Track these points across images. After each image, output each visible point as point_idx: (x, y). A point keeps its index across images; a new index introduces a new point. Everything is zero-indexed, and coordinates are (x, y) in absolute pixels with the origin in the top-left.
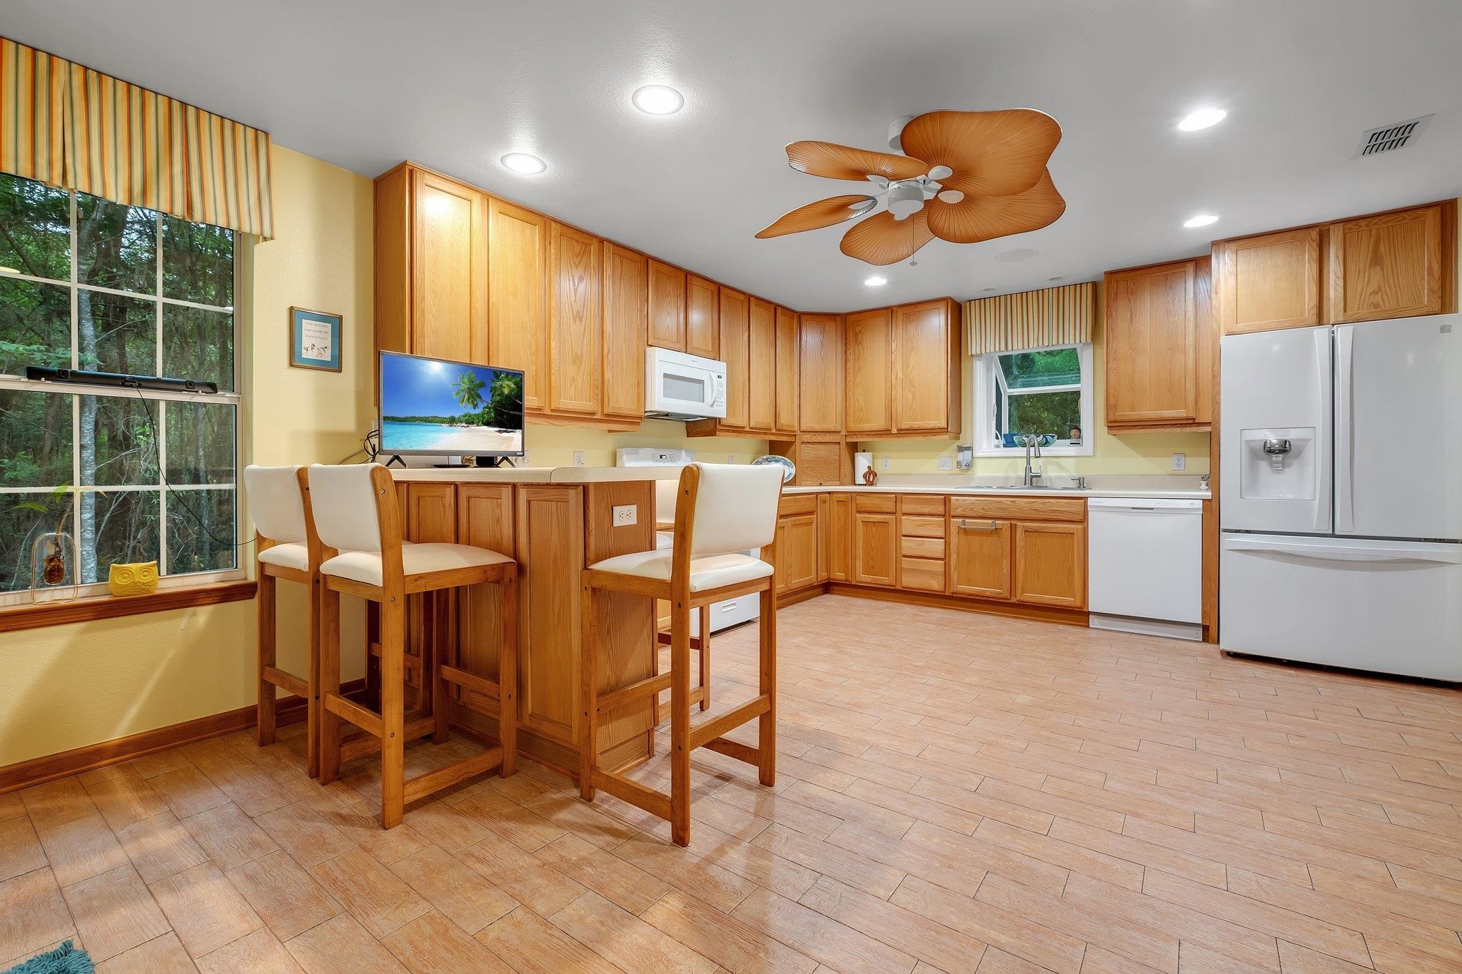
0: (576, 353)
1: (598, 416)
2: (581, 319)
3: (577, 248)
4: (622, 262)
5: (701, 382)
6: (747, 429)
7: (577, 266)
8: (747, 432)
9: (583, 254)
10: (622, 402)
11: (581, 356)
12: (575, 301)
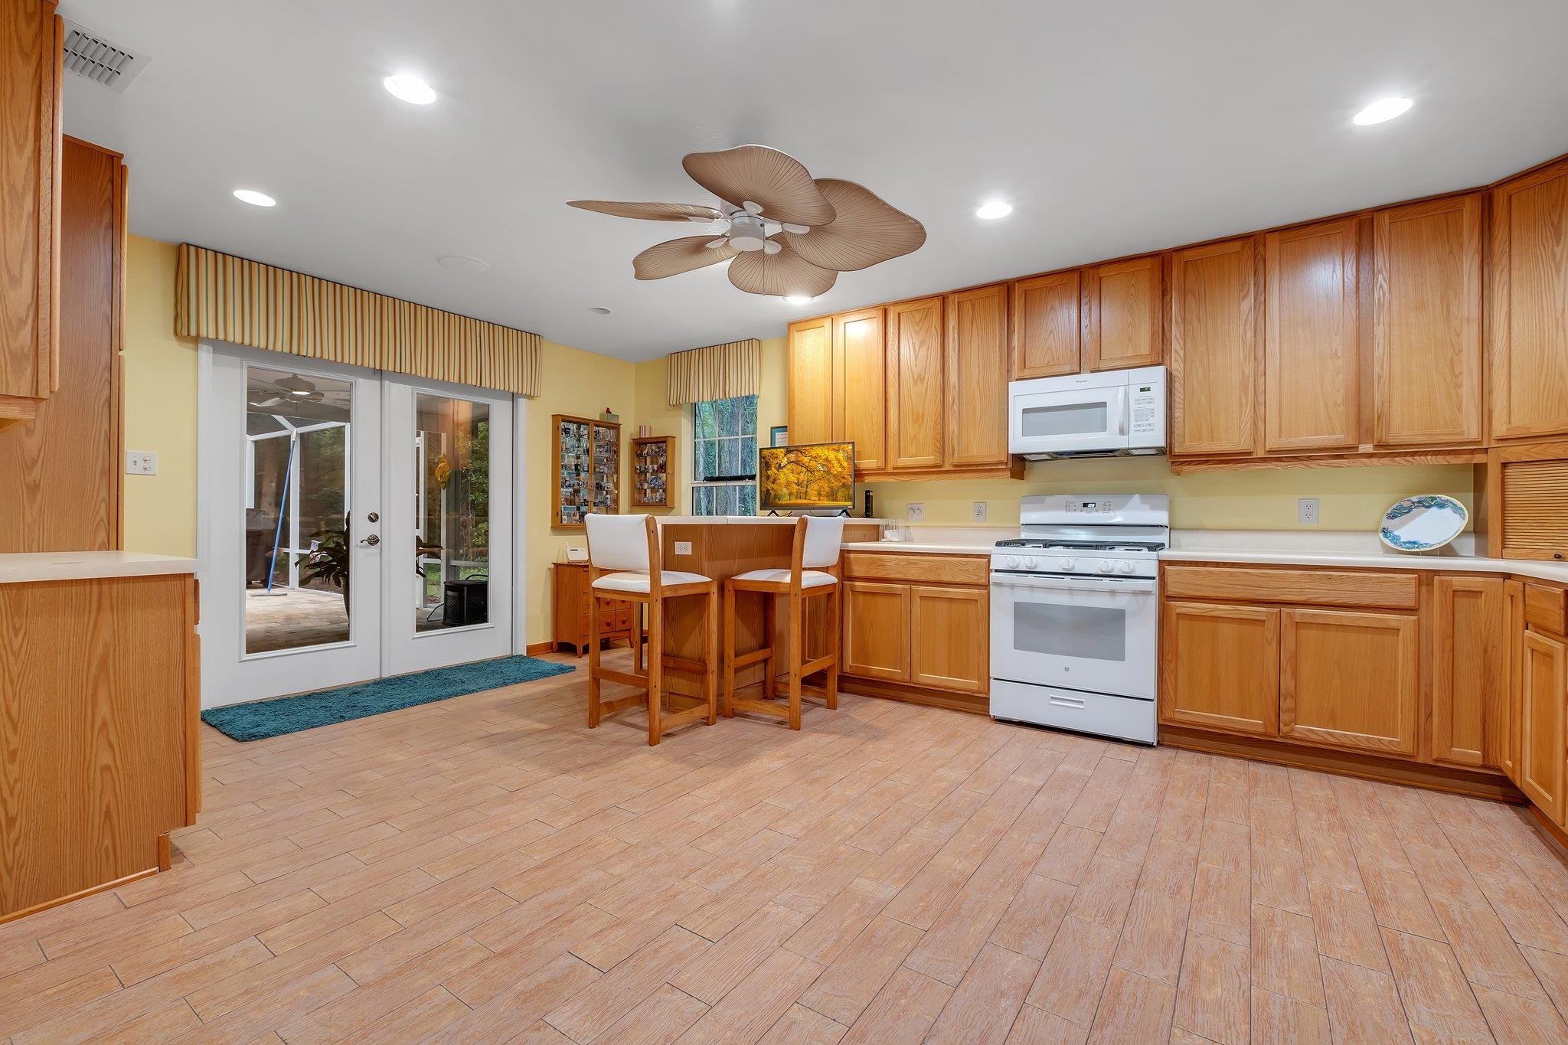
0: (918, 413)
1: (947, 467)
2: (922, 380)
3: (918, 317)
4: (973, 306)
5: (1103, 405)
6: (1261, 454)
7: (917, 333)
8: (1264, 460)
9: (925, 319)
10: (978, 449)
11: (923, 414)
12: (916, 366)
